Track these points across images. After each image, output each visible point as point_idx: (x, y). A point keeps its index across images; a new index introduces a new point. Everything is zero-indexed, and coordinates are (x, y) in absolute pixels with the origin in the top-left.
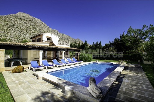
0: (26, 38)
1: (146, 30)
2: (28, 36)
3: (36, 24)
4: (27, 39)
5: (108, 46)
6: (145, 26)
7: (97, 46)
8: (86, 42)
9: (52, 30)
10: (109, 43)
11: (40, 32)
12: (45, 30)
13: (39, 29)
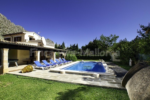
1: (112, 38)
5: (84, 48)
6: (112, 35)
7: (74, 48)
8: (63, 44)
9: (15, 25)
10: (85, 46)
12: (5, 25)
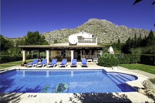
11: (105, 32)
12: (110, 29)
13: (104, 29)
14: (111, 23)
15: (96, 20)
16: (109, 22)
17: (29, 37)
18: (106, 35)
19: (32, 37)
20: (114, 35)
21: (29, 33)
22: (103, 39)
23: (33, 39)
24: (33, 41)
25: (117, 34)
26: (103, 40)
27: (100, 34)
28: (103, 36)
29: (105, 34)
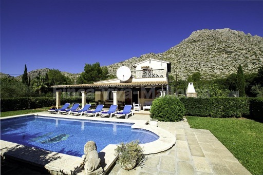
0: (200, 70)
2: (204, 65)
3: (219, 40)
4: (202, 70)
11: (226, 52)
12: (239, 45)
13: (225, 47)
14: (242, 33)
15: (206, 32)
16: (236, 32)
17: (86, 72)
18: (229, 59)
19: (90, 71)
20: (247, 58)
21: (87, 67)
22: (222, 67)
23: (91, 75)
24: (92, 77)
25: (255, 54)
26: (222, 69)
27: (216, 58)
28: (223, 61)
29: (226, 56)
